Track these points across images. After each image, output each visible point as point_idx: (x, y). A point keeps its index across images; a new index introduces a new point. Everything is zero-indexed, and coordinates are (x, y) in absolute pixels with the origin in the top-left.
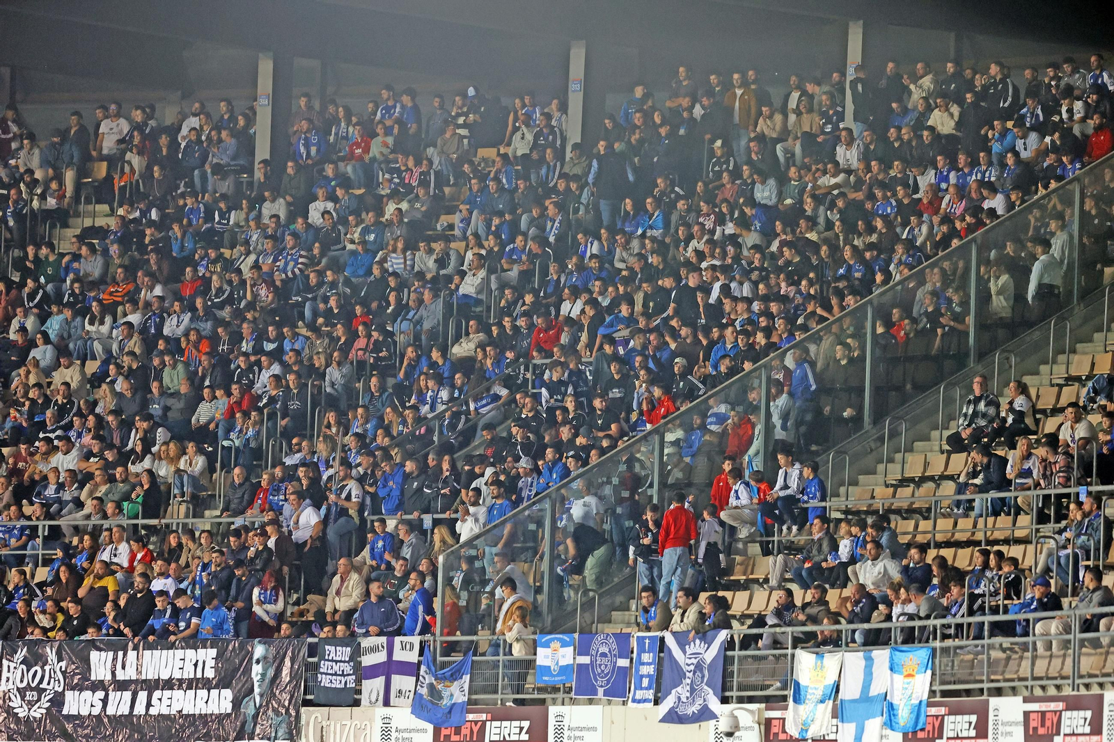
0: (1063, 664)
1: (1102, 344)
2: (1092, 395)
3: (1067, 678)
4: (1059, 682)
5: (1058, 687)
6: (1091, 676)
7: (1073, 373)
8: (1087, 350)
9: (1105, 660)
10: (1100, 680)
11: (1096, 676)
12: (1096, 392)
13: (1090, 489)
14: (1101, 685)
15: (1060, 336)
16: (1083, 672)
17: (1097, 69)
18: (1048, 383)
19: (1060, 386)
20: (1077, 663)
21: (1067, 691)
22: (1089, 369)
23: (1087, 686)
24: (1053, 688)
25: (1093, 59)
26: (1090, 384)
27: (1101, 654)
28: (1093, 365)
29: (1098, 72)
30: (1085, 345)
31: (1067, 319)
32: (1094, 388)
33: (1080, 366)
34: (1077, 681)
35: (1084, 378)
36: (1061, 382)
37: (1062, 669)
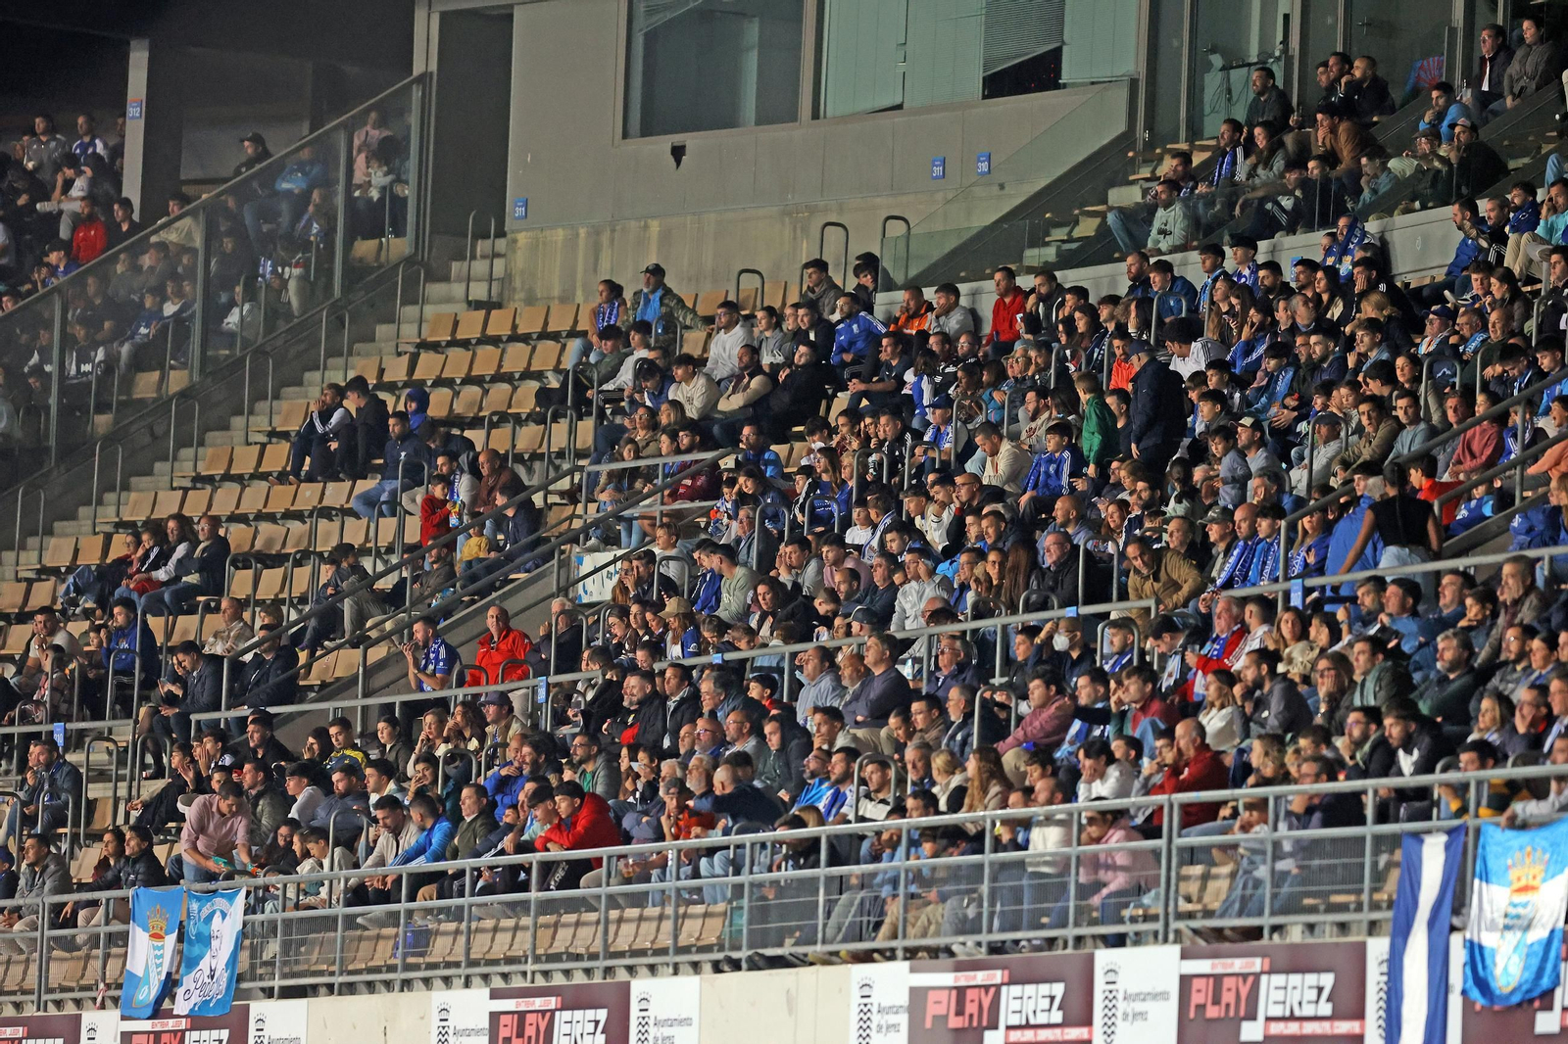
0: (25, 973)
1: (90, 522)
2: (73, 595)
3: (30, 992)
4: (18, 998)
5: (18, 1006)
6: (64, 989)
7: (48, 562)
8: (69, 530)
9: (85, 968)
10: (77, 995)
11: (71, 990)
12: (79, 591)
13: (69, 726)
14: (78, 1003)
15: (29, 511)
16: (53, 983)
17: (86, 134)
18: (13, 576)
19: (30, 582)
20: (43, 972)
21: (30, 1011)
22: (70, 558)
23: (58, 1004)
24: (10, 1006)
25: (81, 120)
26: (71, 579)
27: (79, 958)
28: (76, 551)
29: (87, 139)
30: (65, 523)
31: (41, 487)
32: (75, 584)
33: (58, 552)
34: (44, 997)
35: (63, 570)
36: (31, 575)
37: (23, 979)
